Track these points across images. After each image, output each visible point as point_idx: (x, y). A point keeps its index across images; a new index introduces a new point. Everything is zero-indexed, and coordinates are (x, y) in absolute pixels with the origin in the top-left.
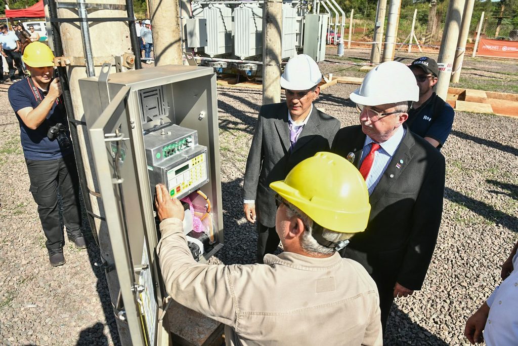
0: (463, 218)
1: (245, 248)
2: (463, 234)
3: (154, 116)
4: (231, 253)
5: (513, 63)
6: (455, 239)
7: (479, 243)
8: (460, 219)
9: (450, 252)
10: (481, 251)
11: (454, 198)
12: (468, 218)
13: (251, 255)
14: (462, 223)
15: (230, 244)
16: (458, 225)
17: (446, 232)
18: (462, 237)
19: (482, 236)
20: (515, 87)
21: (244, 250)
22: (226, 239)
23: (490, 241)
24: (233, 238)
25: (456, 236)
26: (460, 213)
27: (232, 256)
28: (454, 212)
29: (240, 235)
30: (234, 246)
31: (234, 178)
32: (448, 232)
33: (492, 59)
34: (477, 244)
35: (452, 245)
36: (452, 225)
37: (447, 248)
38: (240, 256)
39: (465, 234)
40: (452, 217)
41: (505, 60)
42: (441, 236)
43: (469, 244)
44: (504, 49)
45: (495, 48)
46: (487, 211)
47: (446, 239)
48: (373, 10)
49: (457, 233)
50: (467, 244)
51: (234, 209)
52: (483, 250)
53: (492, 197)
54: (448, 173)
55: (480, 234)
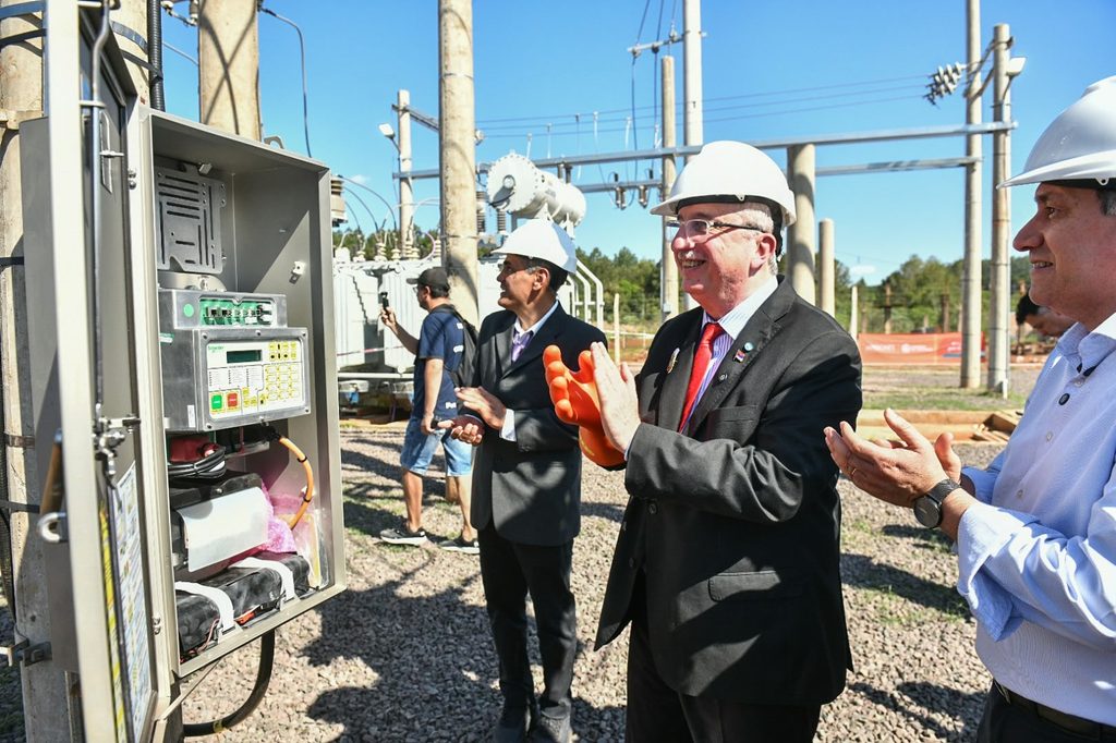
0: (895, 616)
1: (409, 716)
2: (903, 643)
3: (187, 261)
4: (374, 730)
5: (926, 372)
6: (887, 653)
7: (941, 656)
8: (889, 616)
9: (884, 679)
10: (949, 670)
11: (868, 582)
12: (905, 613)
13: (425, 731)
14: (896, 624)
15: (373, 712)
16: (888, 627)
17: (867, 642)
18: (902, 648)
19: (944, 643)
20: (939, 402)
21: (408, 721)
22: (361, 702)
23: (961, 650)
24: (378, 698)
25: (889, 648)
26: (887, 606)
27: (376, 737)
28: (875, 607)
29: (397, 691)
30: (381, 716)
31: (381, 582)
32: (870, 642)
33: (888, 368)
34: (935, 658)
35: (884, 665)
36: (876, 630)
37: (876, 673)
38: (396, 734)
39: (907, 643)
40: (873, 617)
41: (911, 368)
42: (857, 652)
43: (920, 660)
44: (906, 349)
45: (888, 349)
46: (940, 599)
47: (869, 655)
48: (655, 308)
49: (888, 641)
50: (917, 661)
51: (383, 640)
52: (952, 669)
53: (945, 574)
54: (847, 541)
55: (937, 640)
